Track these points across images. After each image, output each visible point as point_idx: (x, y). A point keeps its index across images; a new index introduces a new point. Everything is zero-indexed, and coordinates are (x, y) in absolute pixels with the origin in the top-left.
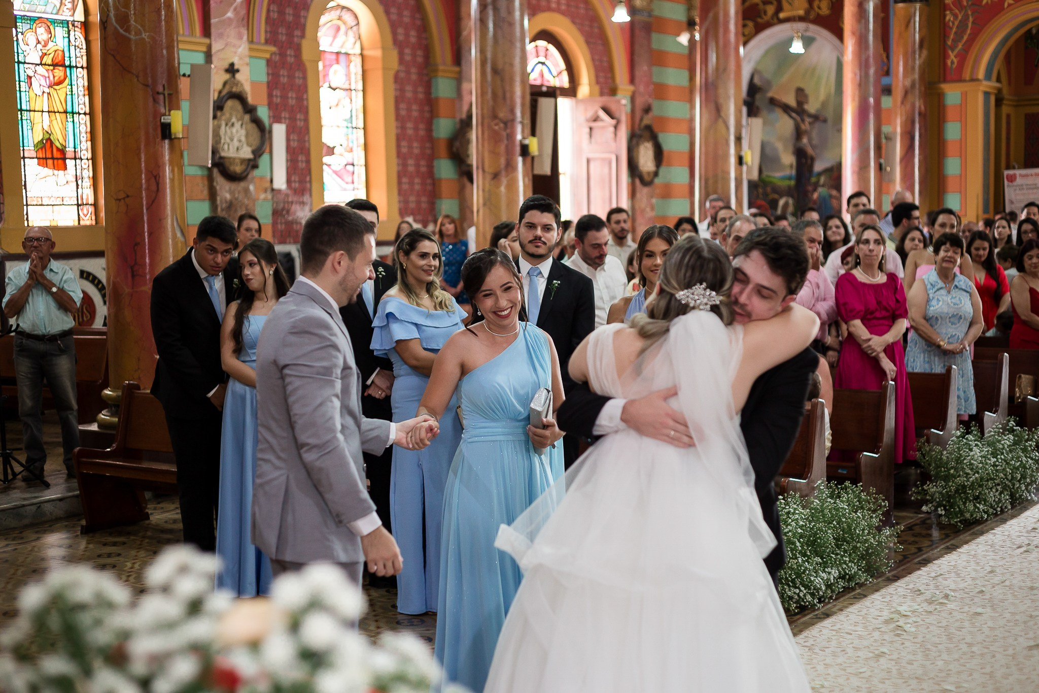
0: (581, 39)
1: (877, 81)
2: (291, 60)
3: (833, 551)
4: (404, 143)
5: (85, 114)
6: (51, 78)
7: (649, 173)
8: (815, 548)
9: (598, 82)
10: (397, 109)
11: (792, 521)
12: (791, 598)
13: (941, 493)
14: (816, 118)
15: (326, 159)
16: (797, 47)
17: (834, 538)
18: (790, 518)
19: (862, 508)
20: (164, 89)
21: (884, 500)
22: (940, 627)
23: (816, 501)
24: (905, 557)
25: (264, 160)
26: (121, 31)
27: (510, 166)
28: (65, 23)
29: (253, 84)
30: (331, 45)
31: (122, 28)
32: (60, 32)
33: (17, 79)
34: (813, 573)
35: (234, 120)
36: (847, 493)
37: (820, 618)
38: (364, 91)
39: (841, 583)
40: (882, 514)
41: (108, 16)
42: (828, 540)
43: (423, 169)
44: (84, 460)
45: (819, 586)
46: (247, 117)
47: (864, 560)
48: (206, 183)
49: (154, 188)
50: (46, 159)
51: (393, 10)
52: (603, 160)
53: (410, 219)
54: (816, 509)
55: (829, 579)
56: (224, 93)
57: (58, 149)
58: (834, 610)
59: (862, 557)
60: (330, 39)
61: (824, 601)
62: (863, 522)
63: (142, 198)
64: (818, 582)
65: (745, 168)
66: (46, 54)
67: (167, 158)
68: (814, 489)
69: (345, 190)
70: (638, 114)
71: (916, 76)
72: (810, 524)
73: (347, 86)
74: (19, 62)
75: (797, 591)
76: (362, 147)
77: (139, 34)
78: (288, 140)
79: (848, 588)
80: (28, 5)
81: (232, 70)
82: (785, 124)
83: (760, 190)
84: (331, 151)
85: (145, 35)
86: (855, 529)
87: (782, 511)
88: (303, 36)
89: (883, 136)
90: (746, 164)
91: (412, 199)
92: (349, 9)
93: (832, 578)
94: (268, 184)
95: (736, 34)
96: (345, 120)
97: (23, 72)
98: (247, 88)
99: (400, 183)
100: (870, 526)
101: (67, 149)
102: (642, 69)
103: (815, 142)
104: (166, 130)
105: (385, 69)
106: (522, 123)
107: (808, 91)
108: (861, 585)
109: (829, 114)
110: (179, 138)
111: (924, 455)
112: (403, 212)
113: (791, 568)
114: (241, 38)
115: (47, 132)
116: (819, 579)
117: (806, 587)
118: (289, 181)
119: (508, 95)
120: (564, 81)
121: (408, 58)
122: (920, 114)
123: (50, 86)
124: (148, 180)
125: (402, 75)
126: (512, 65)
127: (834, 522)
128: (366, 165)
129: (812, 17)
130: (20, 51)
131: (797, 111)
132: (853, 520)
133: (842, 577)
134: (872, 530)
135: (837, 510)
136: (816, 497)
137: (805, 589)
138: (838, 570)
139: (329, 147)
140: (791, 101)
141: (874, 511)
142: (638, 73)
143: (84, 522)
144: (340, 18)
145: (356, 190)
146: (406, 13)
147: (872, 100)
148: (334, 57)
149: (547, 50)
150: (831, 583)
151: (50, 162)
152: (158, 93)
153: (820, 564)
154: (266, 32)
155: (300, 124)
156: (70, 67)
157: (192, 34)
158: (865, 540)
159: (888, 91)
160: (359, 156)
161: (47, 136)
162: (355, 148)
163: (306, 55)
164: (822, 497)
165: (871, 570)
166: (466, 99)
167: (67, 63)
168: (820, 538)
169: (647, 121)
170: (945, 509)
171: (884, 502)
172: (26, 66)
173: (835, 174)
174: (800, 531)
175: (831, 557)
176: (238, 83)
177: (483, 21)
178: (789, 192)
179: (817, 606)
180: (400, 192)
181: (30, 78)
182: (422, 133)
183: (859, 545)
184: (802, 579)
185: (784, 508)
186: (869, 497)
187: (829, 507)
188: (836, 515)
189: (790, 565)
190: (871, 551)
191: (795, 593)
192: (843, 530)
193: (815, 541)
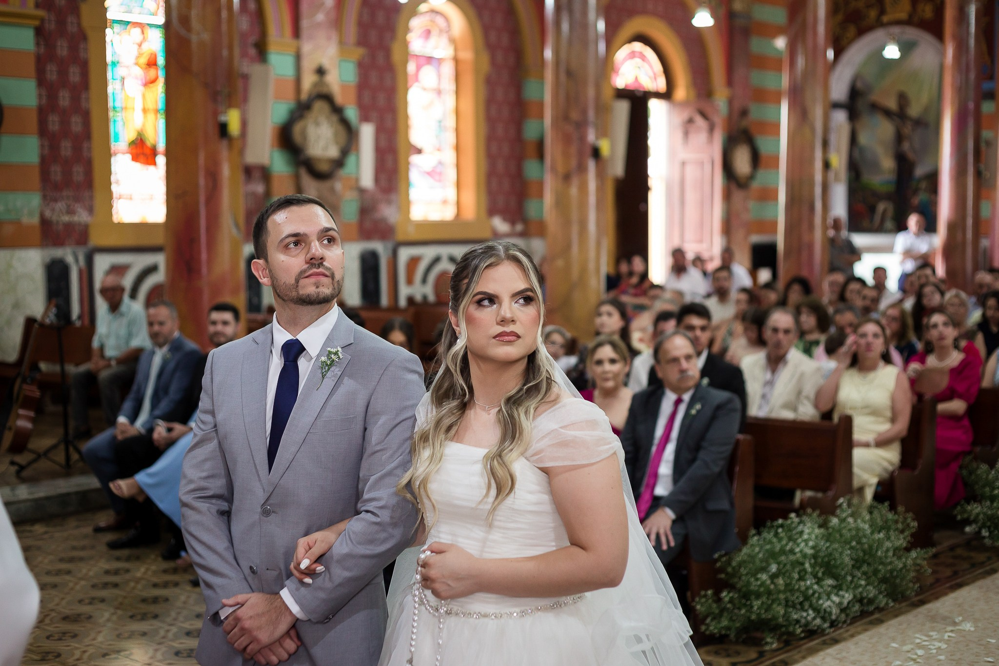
1: (979, 86)
6: (145, 78)
7: (744, 176)
8: (830, 570)
9: (695, 86)
11: (803, 541)
12: (798, 621)
13: (985, 514)
14: (919, 123)
15: (414, 159)
16: (892, 52)
17: (852, 559)
19: (888, 529)
20: (223, 87)
21: (914, 520)
22: (953, 660)
24: (937, 580)
25: (351, 160)
27: (582, 169)
29: (344, 87)
30: (423, 48)
31: (183, 27)
33: (109, 79)
34: (823, 596)
35: (321, 119)
37: (828, 644)
38: (457, 93)
39: (857, 607)
40: (910, 536)
43: (513, 170)
45: (828, 610)
46: (335, 118)
47: (885, 583)
48: (293, 180)
50: (138, 155)
51: (486, 13)
52: (696, 161)
54: (833, 529)
55: (840, 603)
56: (314, 92)
57: (150, 147)
58: (846, 635)
59: (884, 580)
60: (421, 41)
61: (837, 625)
62: (888, 544)
66: (140, 55)
67: (224, 154)
69: (434, 188)
70: (735, 117)
73: (437, 88)
75: (805, 614)
76: (455, 148)
77: (199, 35)
78: (377, 140)
79: (866, 612)
81: (321, 72)
83: (859, 195)
84: (419, 151)
85: (206, 36)
86: (877, 551)
88: (393, 37)
89: (982, 142)
90: (832, 168)
91: (501, 199)
92: (440, 13)
93: (845, 602)
94: (354, 184)
95: (826, 37)
96: (438, 121)
97: (116, 72)
98: (336, 90)
100: (896, 548)
101: (157, 147)
102: (740, 72)
104: (223, 129)
105: (476, 71)
106: (594, 124)
107: (910, 95)
108: (879, 609)
110: (236, 138)
111: (970, 473)
112: (492, 211)
113: (798, 590)
114: (329, 38)
115: (140, 133)
116: (829, 602)
117: (817, 610)
118: (377, 179)
119: (581, 97)
120: (661, 85)
121: (500, 60)
124: (206, 178)
125: (494, 77)
126: (585, 67)
127: (854, 543)
128: (457, 166)
129: (916, 20)
131: (899, 115)
132: (875, 541)
133: (857, 600)
134: (898, 552)
135: (858, 529)
136: (836, 516)
137: (814, 613)
138: (853, 594)
139: (416, 147)
141: (902, 532)
142: (736, 76)
145: (446, 190)
146: (499, 16)
147: (971, 105)
148: (424, 61)
149: (642, 52)
150: (845, 607)
151: (142, 158)
153: (834, 587)
155: (389, 124)
157: (282, 35)
158: (888, 562)
159: (990, 95)
160: (449, 157)
161: (139, 135)
162: (445, 148)
163: (396, 56)
164: (842, 515)
165: (894, 594)
168: (834, 559)
169: (744, 123)
170: (990, 532)
171: (913, 522)
173: (933, 178)
174: (810, 552)
175: (847, 579)
176: (327, 86)
177: (558, 23)
178: (888, 197)
179: (826, 630)
180: (490, 192)
181: (123, 79)
182: (512, 134)
183: (880, 567)
184: (811, 602)
185: (795, 528)
186: (896, 517)
187: (849, 527)
188: (857, 535)
189: (797, 587)
190: (895, 573)
191: (802, 617)
192: (864, 551)
193: (828, 563)
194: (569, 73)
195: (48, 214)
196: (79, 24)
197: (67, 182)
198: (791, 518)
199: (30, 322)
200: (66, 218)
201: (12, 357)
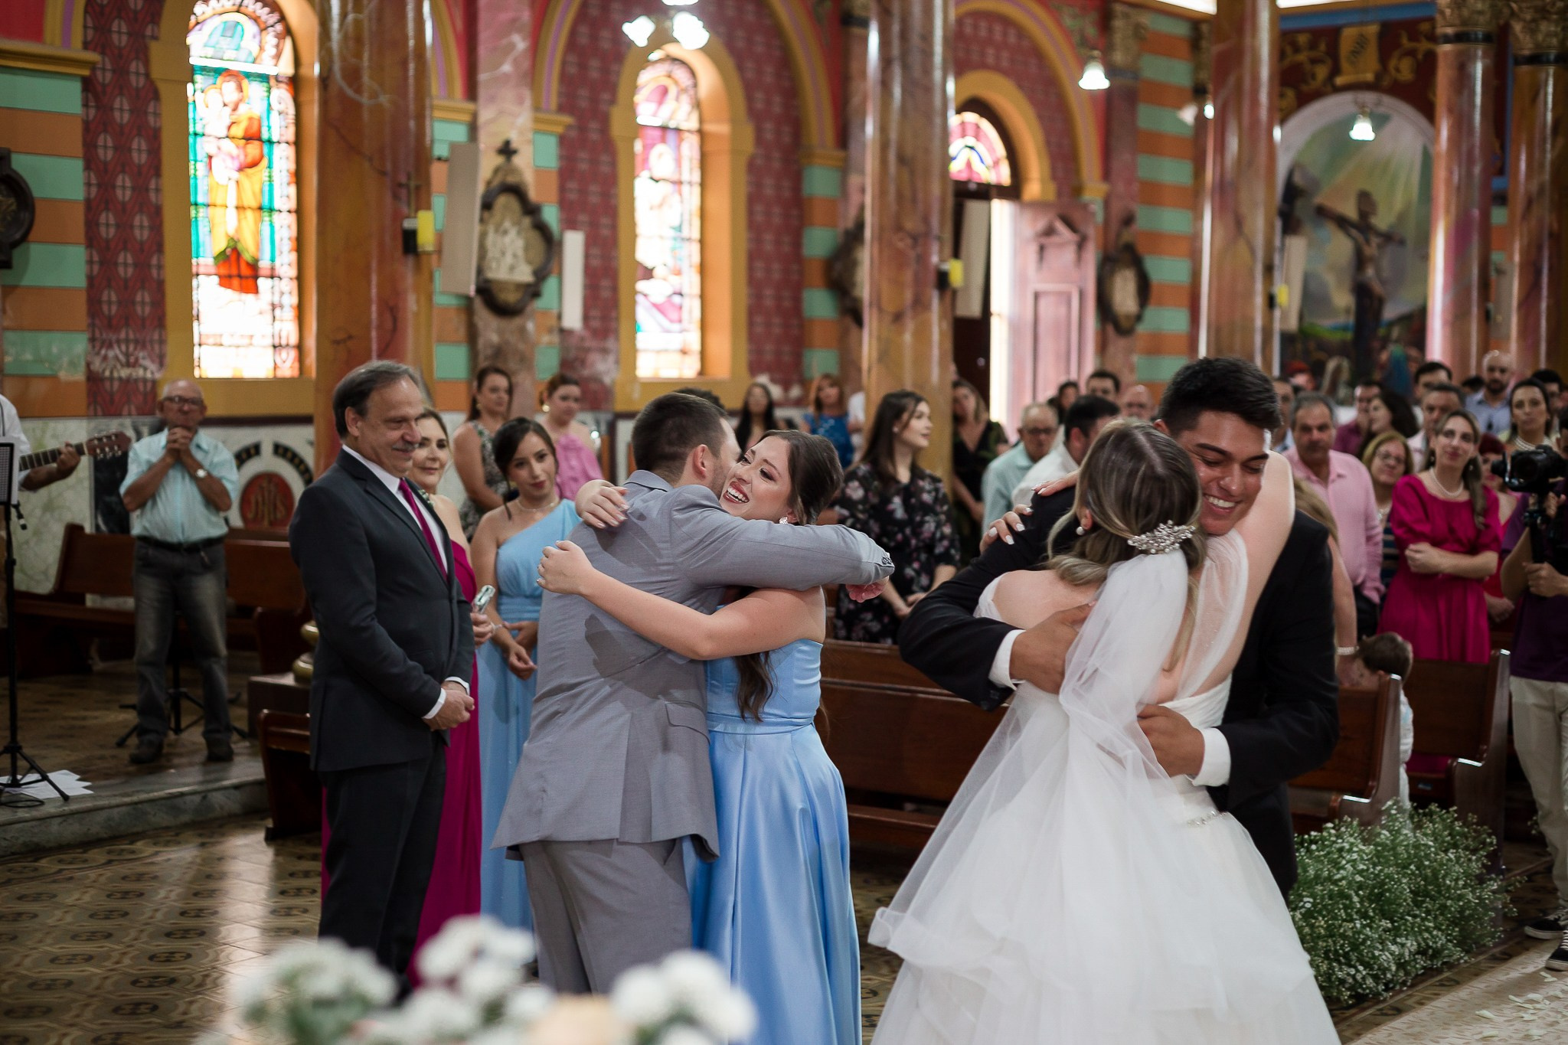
0: (1030, 112)
1: (1486, 184)
2: (594, 136)
3: (1409, 911)
4: (759, 265)
5: (289, 211)
6: (242, 157)
7: (1128, 317)
8: (1382, 906)
9: (1054, 176)
10: (751, 213)
11: (1348, 862)
12: (1342, 982)
14: (1388, 238)
15: (642, 286)
16: (1362, 131)
17: (1411, 892)
18: (1344, 858)
19: (1455, 846)
20: (409, 178)
21: (1490, 835)
23: (1384, 832)
25: (550, 286)
26: (350, 92)
27: (920, 304)
28: (265, 78)
29: (539, 172)
30: (655, 115)
31: (350, 85)
32: (255, 90)
33: (191, 157)
34: (1378, 945)
35: (507, 224)
36: (1432, 821)
37: (1386, 1015)
38: (703, 185)
39: (1421, 962)
40: (1485, 856)
41: (330, 70)
42: (1401, 893)
43: (787, 304)
44: (274, 729)
45: (1386, 965)
46: (527, 221)
47: (1456, 926)
48: (463, 317)
49: (389, 325)
50: (230, 277)
51: (749, 65)
52: (1059, 294)
53: (763, 379)
54: (1384, 845)
55: (1402, 955)
56: (496, 183)
57: (248, 264)
58: (1410, 1002)
59: (1454, 922)
60: (652, 106)
61: (1393, 988)
62: (1457, 868)
63: (369, 340)
64: (1386, 957)
65: (1277, 313)
66: (233, 123)
67: (409, 279)
68: (1380, 813)
69: (668, 331)
70: (1114, 226)
71: (1547, 177)
72: (1374, 868)
73: (675, 177)
74: (196, 134)
75: (1353, 971)
76: (699, 269)
77: (374, 96)
78: (587, 256)
79: (1431, 969)
80: (213, 49)
81: (507, 150)
82: (1340, 246)
83: (1299, 346)
84: (648, 274)
85: (384, 99)
86: (1444, 879)
87: (1331, 846)
88: (613, 101)
89: (1492, 269)
90: (1281, 307)
91: (769, 347)
92: (682, 63)
93: (1407, 954)
94: (553, 322)
95: (1271, 109)
96: (674, 228)
97: (201, 148)
98: (529, 178)
99: (751, 324)
100: (1467, 875)
101: (261, 263)
102: (1121, 159)
103: (1386, 273)
104: (409, 239)
105: (734, 152)
106: (939, 239)
107: (1378, 196)
108: (1449, 966)
109: (1410, 232)
110: (428, 254)
112: (755, 368)
113: (1343, 936)
114: (520, 101)
115: (232, 239)
116: (1387, 953)
117: (1367, 965)
118: (586, 318)
119: (920, 196)
120: (1002, 175)
121: (769, 136)
122: (1551, 235)
123: (241, 169)
124: (380, 314)
125: (759, 162)
126: (927, 151)
127: (1412, 867)
128: (703, 296)
129: (1386, 83)
130: (197, 118)
131: (1360, 226)
132: (1442, 864)
133: (1422, 952)
134: (1471, 880)
135: (1417, 846)
136: (1383, 827)
137: (1365, 970)
138: (1417, 941)
139: (646, 268)
140: (1350, 211)
141: (1474, 851)
142: (1116, 165)
143: (270, 823)
144: (669, 76)
145: (685, 333)
146: (769, 69)
147: (1476, 213)
148: (657, 133)
149: (977, 127)
150: (1406, 961)
151: (236, 282)
152: (400, 185)
153: (1389, 930)
154: (560, 94)
155: (605, 232)
156: (270, 142)
157: (450, 96)
158: (1459, 895)
159: (1501, 199)
160: (691, 283)
161: (232, 244)
162: (685, 268)
163: (617, 129)
164: (1394, 826)
165: (1466, 943)
166: (855, 199)
167: (265, 136)
168: (1389, 890)
169: (1127, 236)
171: (1490, 837)
172: (204, 138)
173: (1416, 325)
174: (1358, 878)
175: (1407, 920)
176: (514, 171)
177: (885, 84)
178: (1342, 350)
179: (1381, 995)
180: (752, 337)
181: (210, 157)
182: (787, 249)
183: (1449, 903)
184: (1361, 953)
185: (1334, 842)
186: (1466, 830)
187: (1405, 843)
188: (1416, 855)
189: (1342, 931)
190: (1468, 912)
191: (1348, 974)
192: (1425, 879)
193: (1381, 894)
194: (902, 160)
195: (97, 365)
196: (147, 75)
197: (127, 318)
198: (1327, 828)
199: (73, 531)
200: (124, 373)
201: (45, 585)
